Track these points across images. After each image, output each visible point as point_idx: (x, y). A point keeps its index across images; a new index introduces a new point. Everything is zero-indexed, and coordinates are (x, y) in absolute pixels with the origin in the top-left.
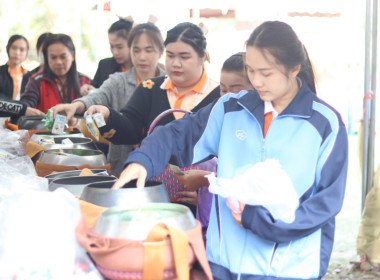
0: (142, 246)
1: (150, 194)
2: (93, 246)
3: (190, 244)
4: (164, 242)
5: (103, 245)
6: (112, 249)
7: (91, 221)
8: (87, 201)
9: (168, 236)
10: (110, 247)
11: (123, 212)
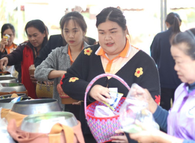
0: (48, 137)
1: (50, 107)
2: (20, 137)
3: (75, 135)
4: (60, 134)
5: (25, 137)
6: (31, 139)
7: (18, 123)
8: (15, 112)
9: (63, 131)
10: (29, 138)
11: (36, 117)
